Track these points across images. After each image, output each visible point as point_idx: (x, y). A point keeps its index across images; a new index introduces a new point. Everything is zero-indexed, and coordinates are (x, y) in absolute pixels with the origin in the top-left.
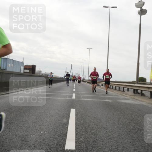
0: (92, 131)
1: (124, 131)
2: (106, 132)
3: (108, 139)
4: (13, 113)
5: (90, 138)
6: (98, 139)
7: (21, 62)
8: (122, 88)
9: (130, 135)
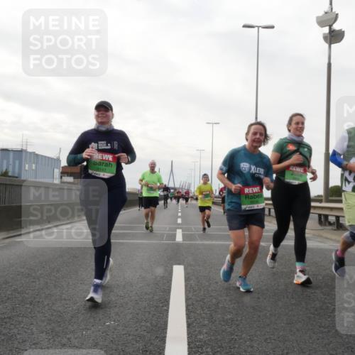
0: (226, 317)
1: (301, 313)
2: (259, 316)
3: (265, 335)
4: (39, 280)
5: (220, 332)
6: (240, 334)
7: (55, 159)
9: (314, 323)
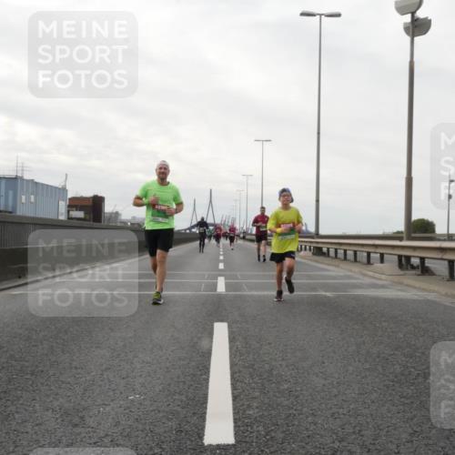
1: (377, 380)
2: (324, 385)
3: (331, 408)
4: (42, 344)
5: (275, 406)
6: (299, 408)
7: (60, 189)
8: (365, 254)
9: (394, 393)
